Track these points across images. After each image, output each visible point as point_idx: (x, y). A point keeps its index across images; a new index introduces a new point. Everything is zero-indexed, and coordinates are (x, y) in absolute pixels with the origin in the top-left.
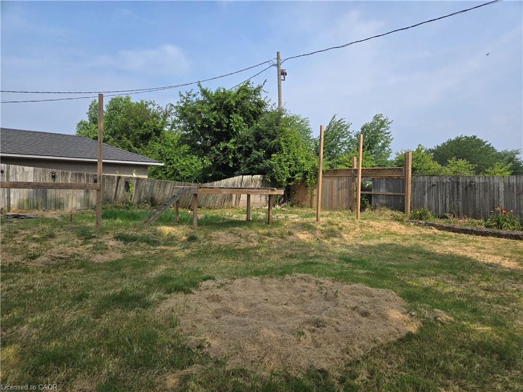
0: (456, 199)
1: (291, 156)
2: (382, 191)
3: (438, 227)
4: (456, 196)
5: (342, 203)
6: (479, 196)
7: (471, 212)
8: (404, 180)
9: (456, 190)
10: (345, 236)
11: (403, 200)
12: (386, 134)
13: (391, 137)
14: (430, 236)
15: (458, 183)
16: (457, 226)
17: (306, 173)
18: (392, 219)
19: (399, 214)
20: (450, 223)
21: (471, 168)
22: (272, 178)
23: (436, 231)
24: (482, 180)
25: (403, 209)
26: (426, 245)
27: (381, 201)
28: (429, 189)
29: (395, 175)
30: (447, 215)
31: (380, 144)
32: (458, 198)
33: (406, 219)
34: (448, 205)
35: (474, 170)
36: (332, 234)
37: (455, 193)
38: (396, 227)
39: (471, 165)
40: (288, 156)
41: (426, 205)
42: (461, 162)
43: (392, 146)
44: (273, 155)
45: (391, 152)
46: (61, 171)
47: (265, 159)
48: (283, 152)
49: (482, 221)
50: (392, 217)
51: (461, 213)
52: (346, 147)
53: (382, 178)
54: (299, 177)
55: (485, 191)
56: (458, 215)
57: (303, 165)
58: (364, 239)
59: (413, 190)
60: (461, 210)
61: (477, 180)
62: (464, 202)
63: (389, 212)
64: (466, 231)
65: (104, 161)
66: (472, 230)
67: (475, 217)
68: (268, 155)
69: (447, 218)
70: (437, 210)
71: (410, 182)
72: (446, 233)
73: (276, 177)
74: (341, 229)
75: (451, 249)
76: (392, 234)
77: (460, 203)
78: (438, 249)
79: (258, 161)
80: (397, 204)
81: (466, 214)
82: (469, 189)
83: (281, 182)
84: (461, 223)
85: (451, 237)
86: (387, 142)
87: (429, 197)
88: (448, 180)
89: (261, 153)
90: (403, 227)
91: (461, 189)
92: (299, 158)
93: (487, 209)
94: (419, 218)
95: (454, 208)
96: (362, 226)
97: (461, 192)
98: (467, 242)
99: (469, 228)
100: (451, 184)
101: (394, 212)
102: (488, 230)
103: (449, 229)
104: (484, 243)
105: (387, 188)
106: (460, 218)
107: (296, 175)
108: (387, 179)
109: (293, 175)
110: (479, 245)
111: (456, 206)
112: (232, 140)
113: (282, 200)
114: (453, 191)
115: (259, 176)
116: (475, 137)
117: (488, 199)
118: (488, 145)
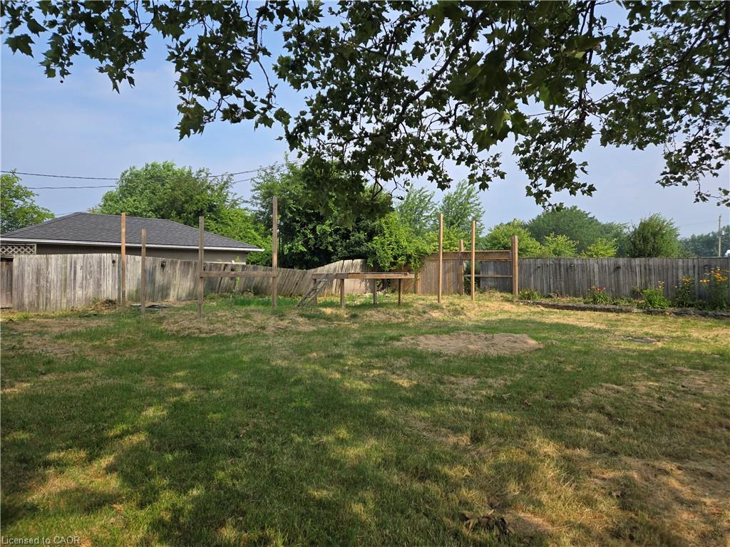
0: (558, 279)
1: (393, 239)
2: (491, 274)
3: (544, 305)
4: (558, 277)
5: (450, 287)
6: (578, 276)
7: (572, 292)
8: (512, 263)
9: (558, 272)
10: (468, 314)
11: (511, 282)
12: (476, 205)
13: (482, 210)
14: (538, 312)
15: (560, 264)
16: (561, 304)
17: (409, 257)
18: (502, 301)
19: (509, 296)
20: (554, 301)
21: (572, 246)
22: (375, 263)
23: (543, 308)
24: (580, 262)
25: (511, 291)
26: (537, 318)
27: (490, 283)
28: (535, 270)
29: (503, 258)
30: (552, 294)
31: (470, 218)
32: (560, 278)
33: (515, 300)
34: (552, 286)
35: (575, 247)
36: (457, 312)
37: (558, 274)
38: (507, 306)
39: (571, 242)
40: (390, 239)
41: (532, 287)
42: (561, 239)
43: (483, 220)
44: (375, 238)
45: (484, 228)
46: (170, 260)
47: (367, 241)
48: (384, 234)
49: (581, 299)
50: (502, 298)
51: (564, 293)
52: (432, 223)
53: (490, 261)
54: (402, 260)
55: (583, 271)
56: (562, 295)
57: (406, 248)
58: (485, 316)
59: (520, 272)
60: (563, 289)
61: (575, 262)
62: (565, 282)
63: (498, 294)
64: (568, 308)
65: (205, 248)
66: (573, 307)
67: (576, 295)
68: (370, 238)
69: (551, 297)
70: (542, 291)
71: (517, 264)
72: (552, 310)
73: (379, 261)
74: (463, 309)
75: (557, 320)
76: (506, 312)
77: (563, 284)
78: (547, 321)
79: (359, 244)
80: (505, 286)
81: (568, 293)
82: (569, 270)
83: (384, 267)
84: (565, 301)
85: (556, 312)
86: (478, 216)
87: (534, 278)
88: (551, 263)
89: (362, 236)
90: (513, 306)
91: (562, 270)
92: (401, 240)
93: (585, 287)
94: (526, 298)
95: (557, 289)
96: (479, 306)
97: (563, 273)
98: (569, 315)
99: (571, 305)
100: (554, 266)
101: (503, 294)
102: (586, 305)
103: (554, 306)
104: (582, 316)
105: (496, 271)
106: (563, 297)
107: (400, 259)
108: (495, 262)
109: (395, 258)
110: (579, 317)
111: (559, 287)
112: (327, 222)
113: (381, 286)
114: (556, 273)
115: (359, 260)
116: (575, 207)
117: (585, 279)
118: (591, 218)
